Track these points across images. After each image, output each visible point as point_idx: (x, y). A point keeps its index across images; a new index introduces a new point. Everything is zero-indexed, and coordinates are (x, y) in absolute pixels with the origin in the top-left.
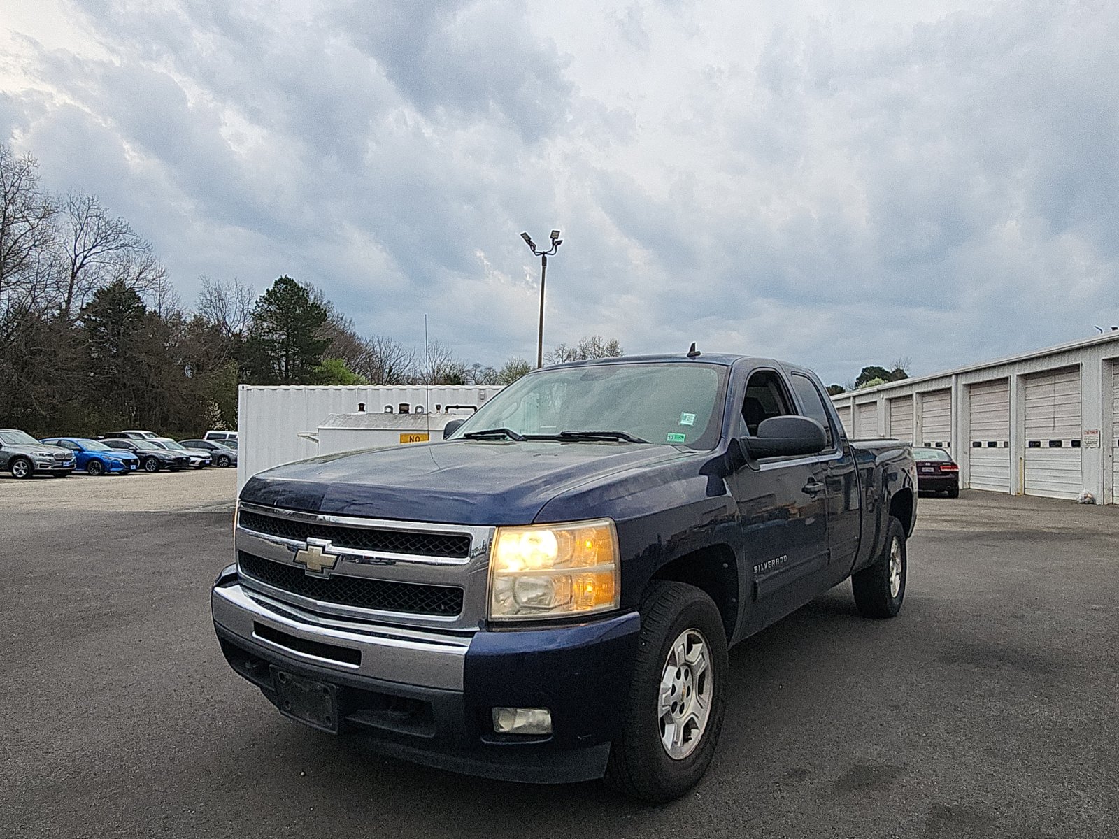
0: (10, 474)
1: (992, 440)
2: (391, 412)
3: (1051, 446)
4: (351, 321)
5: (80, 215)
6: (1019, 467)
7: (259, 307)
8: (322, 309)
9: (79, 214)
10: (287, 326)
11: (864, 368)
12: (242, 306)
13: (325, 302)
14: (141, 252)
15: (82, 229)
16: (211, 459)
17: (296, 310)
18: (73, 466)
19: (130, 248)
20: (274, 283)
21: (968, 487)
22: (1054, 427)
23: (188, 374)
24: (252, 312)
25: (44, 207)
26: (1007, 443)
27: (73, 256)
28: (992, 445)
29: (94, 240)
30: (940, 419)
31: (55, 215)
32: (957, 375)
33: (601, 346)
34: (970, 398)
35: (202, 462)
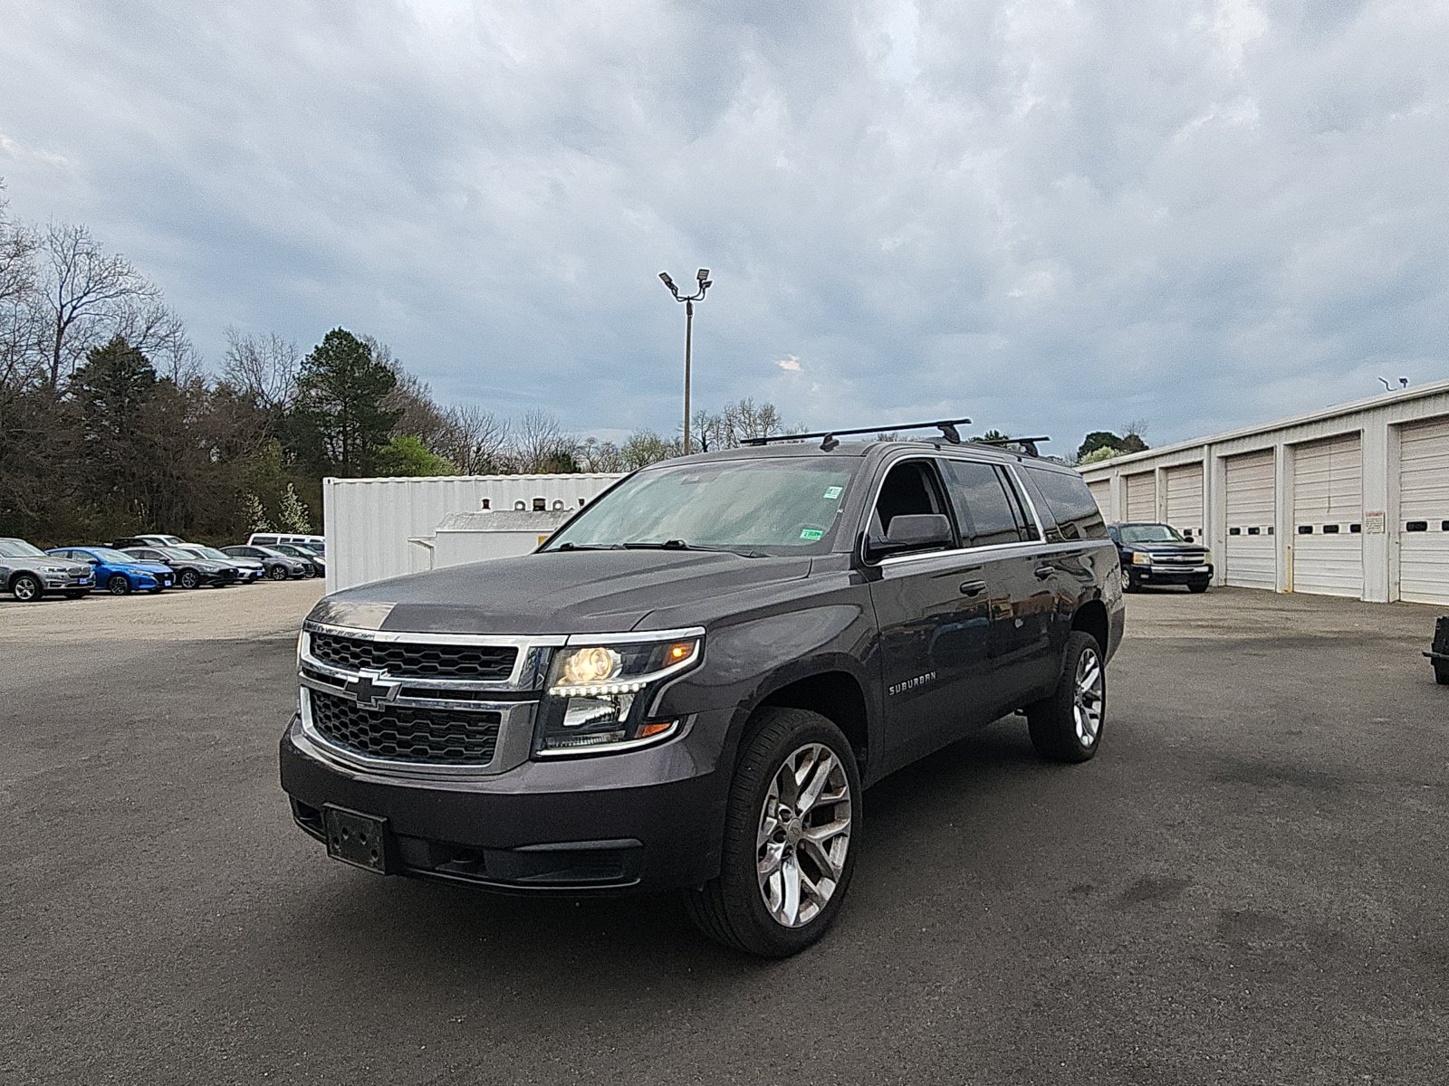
0: (12, 596)
1: (1253, 526)
2: (523, 509)
3: (1325, 531)
4: (426, 386)
5: (65, 252)
6: (1286, 559)
7: (306, 370)
8: (389, 371)
9: (63, 250)
10: (343, 394)
11: (1089, 433)
12: (282, 369)
13: (392, 361)
14: (148, 300)
15: (69, 270)
16: (263, 570)
17: (355, 373)
18: (92, 584)
19: (134, 295)
20: (324, 338)
21: (1223, 584)
22: (1329, 508)
23: (214, 459)
24: (297, 376)
25: (15, 242)
26: (1272, 528)
27: (59, 307)
28: (1253, 531)
29: (85, 285)
30: (1188, 500)
31: (31, 252)
32: (1210, 445)
33: (752, 413)
34: (1226, 474)
35: (252, 574)
